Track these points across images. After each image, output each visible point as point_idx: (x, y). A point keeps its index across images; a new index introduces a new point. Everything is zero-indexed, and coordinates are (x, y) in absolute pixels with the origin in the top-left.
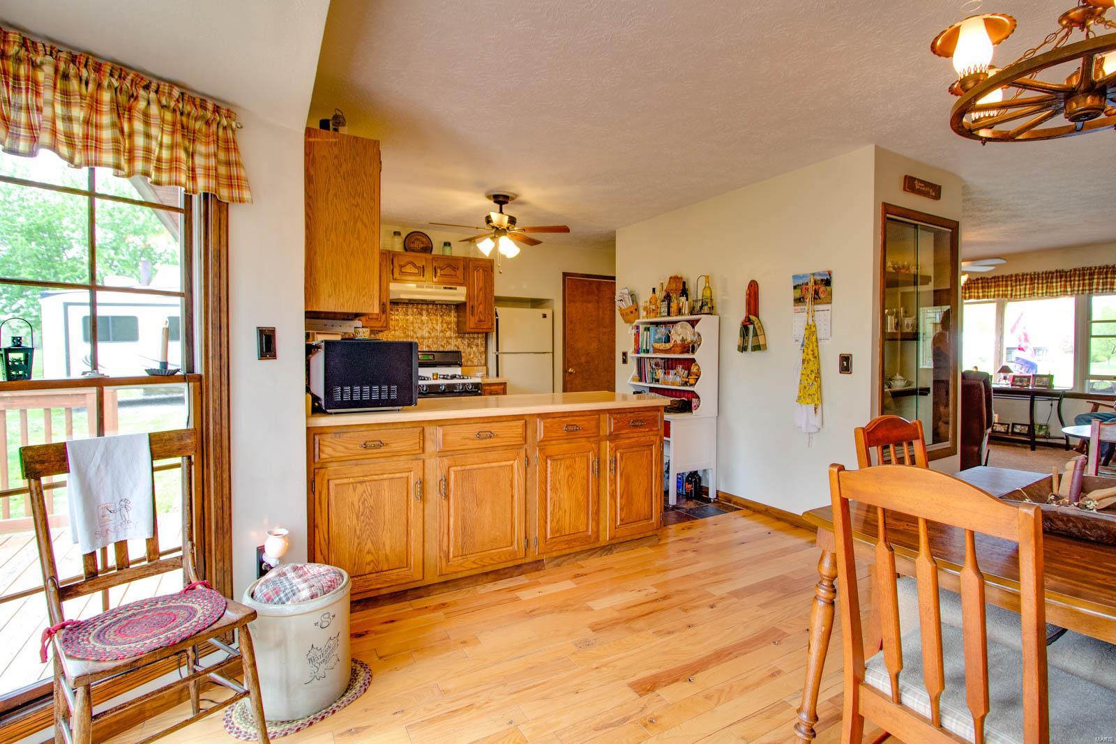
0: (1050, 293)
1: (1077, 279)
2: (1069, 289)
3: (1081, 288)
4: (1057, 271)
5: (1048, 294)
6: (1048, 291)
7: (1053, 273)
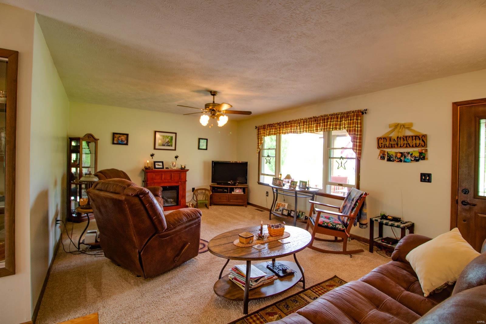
0: (311, 130)
1: (322, 122)
2: (319, 128)
3: (323, 128)
4: (314, 117)
5: (310, 131)
6: (310, 129)
7: (312, 119)
